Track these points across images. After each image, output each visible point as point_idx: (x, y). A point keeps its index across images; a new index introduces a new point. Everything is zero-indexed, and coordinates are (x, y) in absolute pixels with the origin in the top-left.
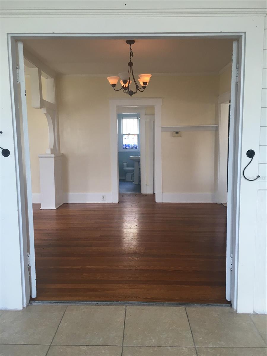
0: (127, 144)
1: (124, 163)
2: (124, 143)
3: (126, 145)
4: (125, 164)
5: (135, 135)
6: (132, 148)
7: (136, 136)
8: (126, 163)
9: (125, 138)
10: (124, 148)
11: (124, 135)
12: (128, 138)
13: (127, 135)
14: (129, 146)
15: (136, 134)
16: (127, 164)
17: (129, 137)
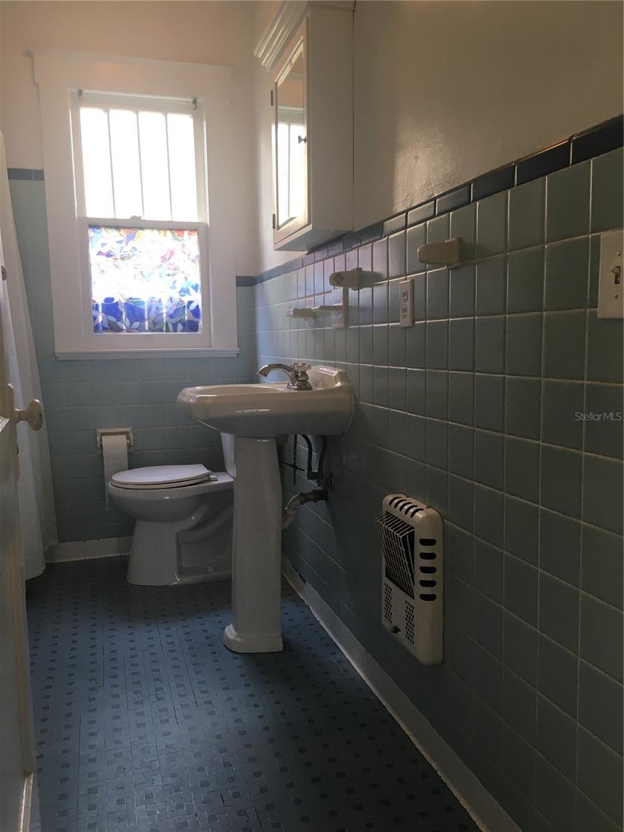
0: (120, 297)
1: (106, 440)
2: (99, 296)
3: (111, 307)
4: (115, 444)
5: (177, 228)
6: (156, 326)
7: (191, 243)
8: (122, 440)
9: (109, 255)
10: (96, 328)
11: (96, 225)
12: (128, 248)
13: (116, 225)
14: (135, 310)
15: (192, 228)
16: (129, 445)
17: (131, 243)
